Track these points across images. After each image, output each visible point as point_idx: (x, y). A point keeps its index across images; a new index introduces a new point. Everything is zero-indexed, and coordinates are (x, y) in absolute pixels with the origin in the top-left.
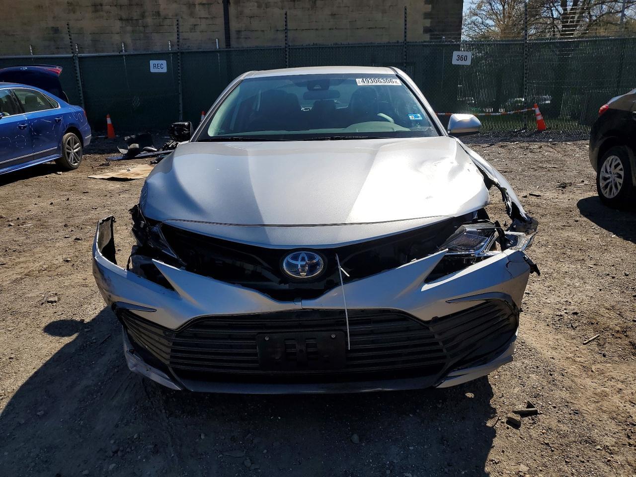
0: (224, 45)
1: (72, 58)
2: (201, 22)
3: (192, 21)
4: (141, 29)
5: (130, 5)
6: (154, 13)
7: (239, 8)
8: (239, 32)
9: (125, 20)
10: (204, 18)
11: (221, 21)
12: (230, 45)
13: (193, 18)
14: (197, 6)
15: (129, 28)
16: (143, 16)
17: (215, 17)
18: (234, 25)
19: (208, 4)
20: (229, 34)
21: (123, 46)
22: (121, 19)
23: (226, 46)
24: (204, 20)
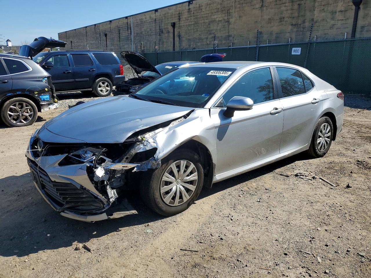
0: (350, 36)
1: (255, 48)
2: (338, 22)
3: (332, 22)
4: (302, 29)
5: (299, 16)
6: (310, 20)
7: (366, 12)
8: (363, 27)
9: (294, 25)
10: (340, 20)
11: (351, 21)
12: (354, 36)
13: (334, 20)
14: (337, 13)
15: (295, 30)
16: (304, 22)
17: (348, 19)
18: (360, 23)
19: (345, 11)
20: (356, 29)
21: (290, 39)
22: (292, 25)
23: (351, 37)
24: (340, 21)
